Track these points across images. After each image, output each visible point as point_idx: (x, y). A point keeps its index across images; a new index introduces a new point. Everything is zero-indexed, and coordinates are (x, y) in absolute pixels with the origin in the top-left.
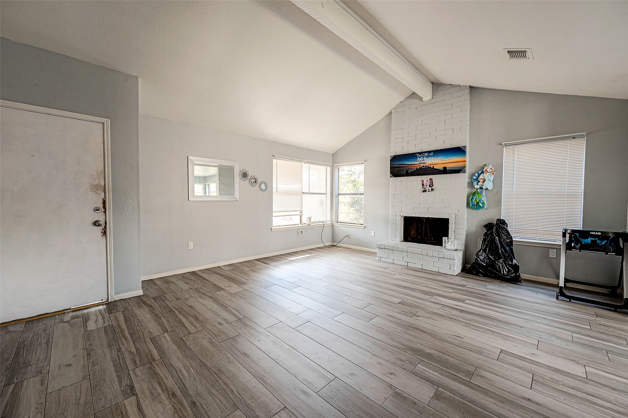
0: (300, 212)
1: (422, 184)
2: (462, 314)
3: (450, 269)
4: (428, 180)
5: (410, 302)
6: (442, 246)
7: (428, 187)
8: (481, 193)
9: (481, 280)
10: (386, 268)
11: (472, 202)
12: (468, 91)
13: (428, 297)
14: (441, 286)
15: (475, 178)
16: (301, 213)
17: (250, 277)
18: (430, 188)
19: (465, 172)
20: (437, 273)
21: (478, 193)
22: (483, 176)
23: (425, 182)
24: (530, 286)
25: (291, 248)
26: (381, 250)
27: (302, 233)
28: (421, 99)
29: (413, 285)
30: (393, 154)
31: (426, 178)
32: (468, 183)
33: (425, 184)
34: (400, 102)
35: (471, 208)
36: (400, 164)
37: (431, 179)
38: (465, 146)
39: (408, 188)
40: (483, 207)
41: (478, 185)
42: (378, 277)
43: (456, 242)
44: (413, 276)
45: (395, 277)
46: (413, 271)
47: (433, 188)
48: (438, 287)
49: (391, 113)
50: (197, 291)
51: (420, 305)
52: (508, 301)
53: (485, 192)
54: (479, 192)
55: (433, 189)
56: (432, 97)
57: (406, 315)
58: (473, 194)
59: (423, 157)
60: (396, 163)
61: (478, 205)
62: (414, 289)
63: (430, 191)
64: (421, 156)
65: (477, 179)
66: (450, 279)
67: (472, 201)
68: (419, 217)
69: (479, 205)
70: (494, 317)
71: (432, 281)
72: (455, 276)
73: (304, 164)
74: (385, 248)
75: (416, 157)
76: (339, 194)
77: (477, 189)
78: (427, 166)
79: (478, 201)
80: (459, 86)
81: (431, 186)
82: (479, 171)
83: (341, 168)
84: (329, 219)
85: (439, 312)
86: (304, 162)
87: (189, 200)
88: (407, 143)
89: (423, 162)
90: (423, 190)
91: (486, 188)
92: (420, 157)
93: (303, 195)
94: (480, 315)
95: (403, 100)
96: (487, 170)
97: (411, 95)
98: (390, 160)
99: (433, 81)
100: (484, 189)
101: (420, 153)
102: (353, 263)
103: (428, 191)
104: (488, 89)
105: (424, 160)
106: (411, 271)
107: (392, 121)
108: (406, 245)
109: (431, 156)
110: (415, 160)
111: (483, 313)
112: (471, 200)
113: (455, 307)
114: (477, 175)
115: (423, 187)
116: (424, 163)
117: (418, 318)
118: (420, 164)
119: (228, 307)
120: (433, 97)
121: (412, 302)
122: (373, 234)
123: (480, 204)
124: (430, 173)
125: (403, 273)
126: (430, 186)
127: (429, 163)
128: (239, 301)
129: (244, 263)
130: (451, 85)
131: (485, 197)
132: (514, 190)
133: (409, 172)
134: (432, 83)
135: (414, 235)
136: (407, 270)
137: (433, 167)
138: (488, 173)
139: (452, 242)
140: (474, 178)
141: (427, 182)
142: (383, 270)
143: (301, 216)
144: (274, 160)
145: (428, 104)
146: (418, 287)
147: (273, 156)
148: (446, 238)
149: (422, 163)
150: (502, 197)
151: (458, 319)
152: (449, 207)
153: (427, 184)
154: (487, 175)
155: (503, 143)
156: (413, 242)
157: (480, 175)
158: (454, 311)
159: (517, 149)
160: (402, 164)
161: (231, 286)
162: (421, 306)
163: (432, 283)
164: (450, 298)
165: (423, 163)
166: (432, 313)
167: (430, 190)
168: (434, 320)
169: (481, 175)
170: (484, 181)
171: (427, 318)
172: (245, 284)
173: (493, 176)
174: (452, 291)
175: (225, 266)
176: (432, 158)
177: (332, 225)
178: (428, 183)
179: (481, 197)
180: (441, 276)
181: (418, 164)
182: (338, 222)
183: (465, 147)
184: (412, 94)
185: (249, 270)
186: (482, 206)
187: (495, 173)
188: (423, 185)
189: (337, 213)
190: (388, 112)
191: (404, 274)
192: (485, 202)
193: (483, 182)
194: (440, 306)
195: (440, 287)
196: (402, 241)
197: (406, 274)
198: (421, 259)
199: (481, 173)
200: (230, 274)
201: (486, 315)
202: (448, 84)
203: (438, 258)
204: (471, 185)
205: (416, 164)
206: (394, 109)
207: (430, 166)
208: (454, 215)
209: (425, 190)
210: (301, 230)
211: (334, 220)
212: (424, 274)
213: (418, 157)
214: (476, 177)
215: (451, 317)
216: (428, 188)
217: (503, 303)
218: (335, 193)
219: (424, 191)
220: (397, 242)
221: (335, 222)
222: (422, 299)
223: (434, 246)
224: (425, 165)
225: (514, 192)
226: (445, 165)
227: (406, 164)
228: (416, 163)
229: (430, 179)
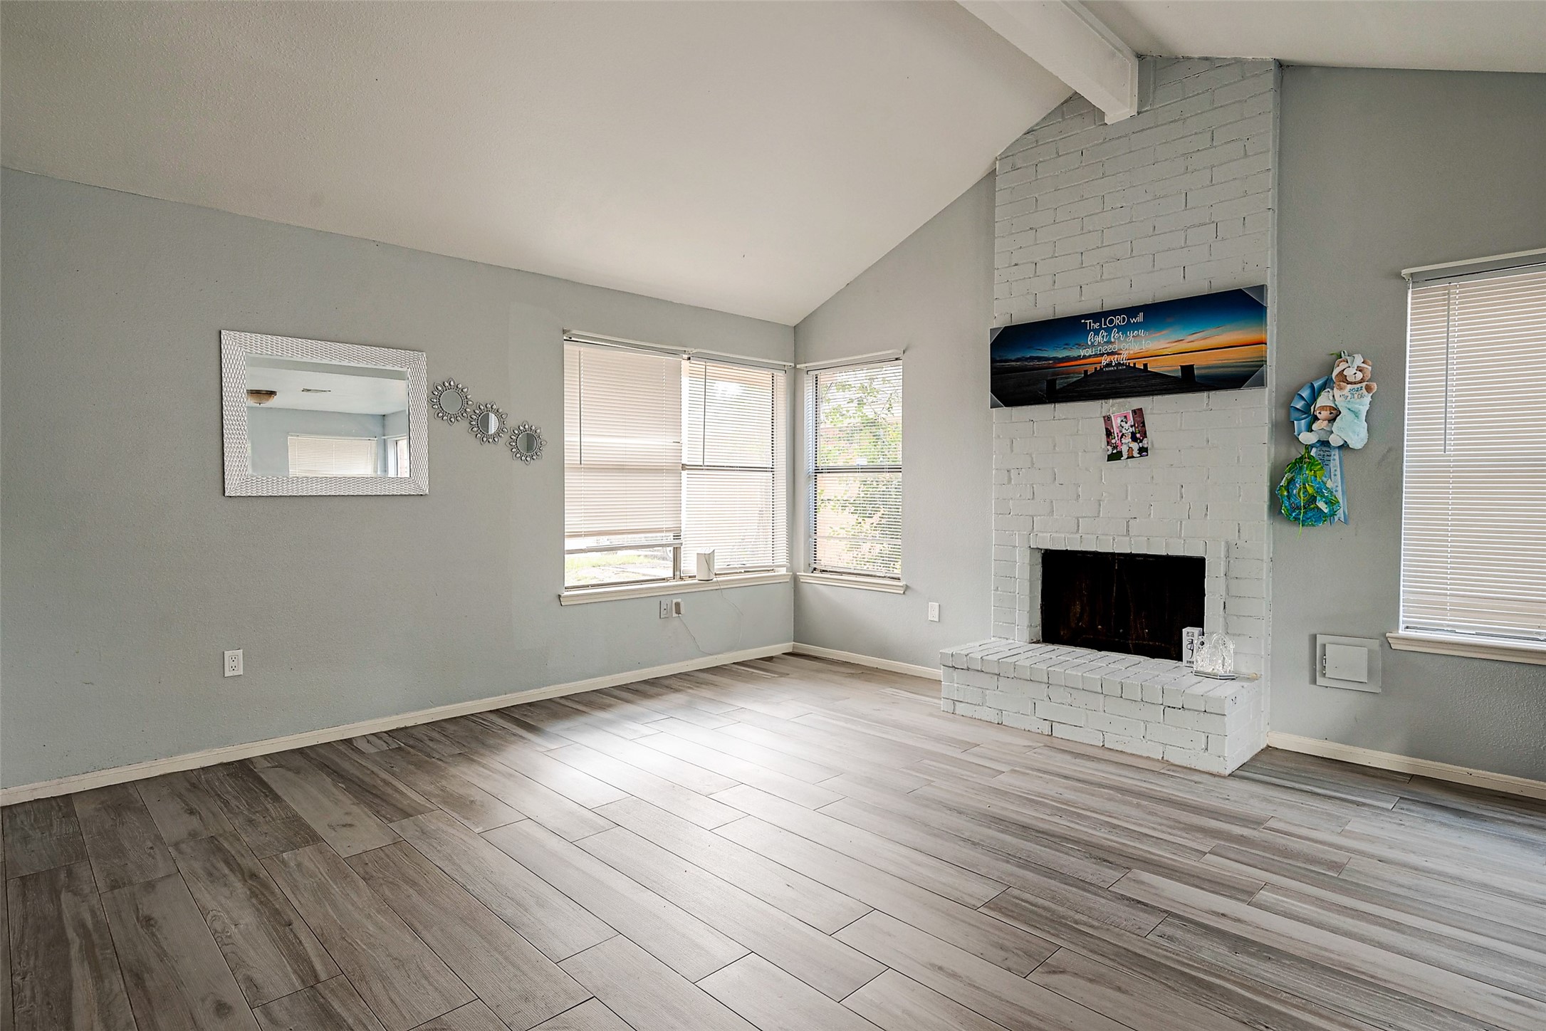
0: (672, 534)
1: (1107, 430)
2: (1240, 957)
3: (1207, 749)
4: (1125, 417)
5: (1031, 898)
6: (1181, 659)
7: (1127, 440)
8: (1325, 463)
9: (1325, 796)
10: (967, 746)
11: (1289, 497)
12: (1269, 80)
13: (1110, 874)
14: (1165, 822)
15: (1299, 405)
16: (677, 537)
17: (444, 783)
18: (1135, 446)
19: (1261, 383)
20: (1157, 767)
21: (1312, 463)
22: (1331, 398)
23: (1116, 422)
24: (1519, 824)
25: (640, 665)
26: (955, 674)
27: (678, 612)
28: (1097, 114)
29: (1056, 819)
30: (1000, 322)
31: (1119, 409)
32: (1275, 426)
33: (1116, 430)
34: (1025, 130)
35: (1287, 519)
36: (1027, 359)
37: (1138, 413)
38: (1263, 286)
39: (1055, 446)
40: (1333, 514)
41: (1312, 431)
42: (929, 783)
43: (1232, 647)
44: (1066, 777)
45: (996, 782)
46: (1068, 757)
47: (1145, 443)
48: (1154, 829)
49: (992, 174)
50: (214, 846)
51: (1071, 913)
52: (1432, 895)
53: (1337, 457)
54: (1317, 458)
55: (1146, 450)
56: (1138, 108)
57: (1009, 964)
58: (1295, 464)
59: (1109, 330)
60: (1014, 356)
61: (1314, 508)
62: (1059, 837)
63: (1133, 457)
64: (1101, 325)
65: (1306, 410)
66: (1206, 790)
67: (1288, 492)
68: (1096, 554)
69: (1318, 507)
70: (1372, 977)
71: (1135, 801)
72: (1224, 777)
73: (685, 364)
74: (968, 669)
75: (1084, 331)
76: (818, 471)
77: (1308, 448)
78: (1123, 364)
79: (1310, 490)
80: (1238, 62)
81: (1138, 435)
82: (1317, 379)
83: (825, 378)
84: (782, 558)
85: (1147, 950)
86: (686, 356)
87: (227, 494)
88: (1052, 282)
89: (1109, 348)
90: (1109, 453)
91: (1342, 443)
92: (1097, 332)
93: (684, 473)
94: (1313, 965)
95: (1037, 125)
96: (1345, 373)
97: (1062, 104)
98: (991, 345)
99: (1142, 50)
100: (1335, 448)
101: (1096, 317)
102: (849, 726)
103: (1128, 458)
104: (1346, 69)
105: (1113, 340)
106: (1060, 756)
107: (998, 201)
108: (1047, 656)
109: (1137, 326)
110: (1082, 342)
111: (1327, 954)
112: (1287, 488)
113: (1212, 924)
114: (1306, 393)
115: (1108, 443)
116: (1112, 353)
117: (1054, 979)
118: (1096, 355)
119: (297, 924)
120: (1143, 107)
121: (1040, 901)
122: (933, 614)
123: (1321, 505)
124: (1135, 390)
125: (1027, 768)
126: (1134, 439)
127: (1132, 352)
128: (353, 895)
129: (447, 726)
130: (1207, 59)
131: (1339, 476)
132: (1450, 450)
133: (1057, 387)
134: (1140, 56)
135: (1079, 619)
136: (1046, 751)
137: (1145, 365)
138: (1349, 386)
139: (1215, 647)
140: (1298, 407)
141: (1123, 424)
142: (956, 753)
143: (676, 551)
144: (568, 347)
145: (1126, 136)
146: (1077, 827)
147: (564, 332)
148: (1196, 630)
149: (1104, 354)
150: (1402, 474)
151: (1220, 986)
152: (1206, 515)
153: (1124, 431)
154: (1346, 392)
155: (1404, 272)
156: (1076, 646)
157: (1319, 394)
158: (1205, 943)
159: (1460, 293)
160: (1032, 359)
161: (351, 825)
162: (1078, 917)
163: (1134, 812)
164: (1197, 882)
165: (1108, 354)
166: (1116, 955)
167: (1136, 454)
168: (1119, 989)
169: (1324, 394)
170: (1335, 414)
171: (1091, 981)
172: (407, 815)
173: (1368, 399)
174: (1206, 844)
175: (371, 738)
176: (1141, 333)
177: (795, 579)
178: (1126, 426)
179: (1325, 479)
180: (1172, 776)
181: (1090, 356)
182: (815, 569)
183: (1261, 289)
184: (1066, 102)
185: (453, 756)
186: (1326, 511)
187: (1375, 386)
188: (1109, 433)
189: (810, 537)
190: (980, 171)
191: (1032, 769)
192: (1339, 496)
193: (1329, 421)
194: (1153, 920)
195: (1164, 828)
196: (1038, 642)
197: (1039, 770)
198: (1101, 709)
199: (1323, 387)
200: (375, 769)
201: (1340, 964)
202: (1196, 56)
203: (1162, 707)
204: (1284, 429)
205: (1085, 357)
206: (1003, 157)
207: (1132, 365)
208: (1223, 547)
209: (1115, 451)
210: (674, 601)
211: (801, 561)
212: (1112, 769)
213: (1090, 330)
214: (1303, 403)
215: (1193, 973)
216: (1127, 445)
217: (1408, 902)
218: (807, 465)
219: (1112, 457)
220: (1018, 644)
221: (804, 572)
222: (1082, 884)
223: (1152, 660)
224: (1114, 359)
225: (1450, 456)
226: (1187, 360)
227: (1047, 359)
228: (1082, 352)
229: (1134, 412)
